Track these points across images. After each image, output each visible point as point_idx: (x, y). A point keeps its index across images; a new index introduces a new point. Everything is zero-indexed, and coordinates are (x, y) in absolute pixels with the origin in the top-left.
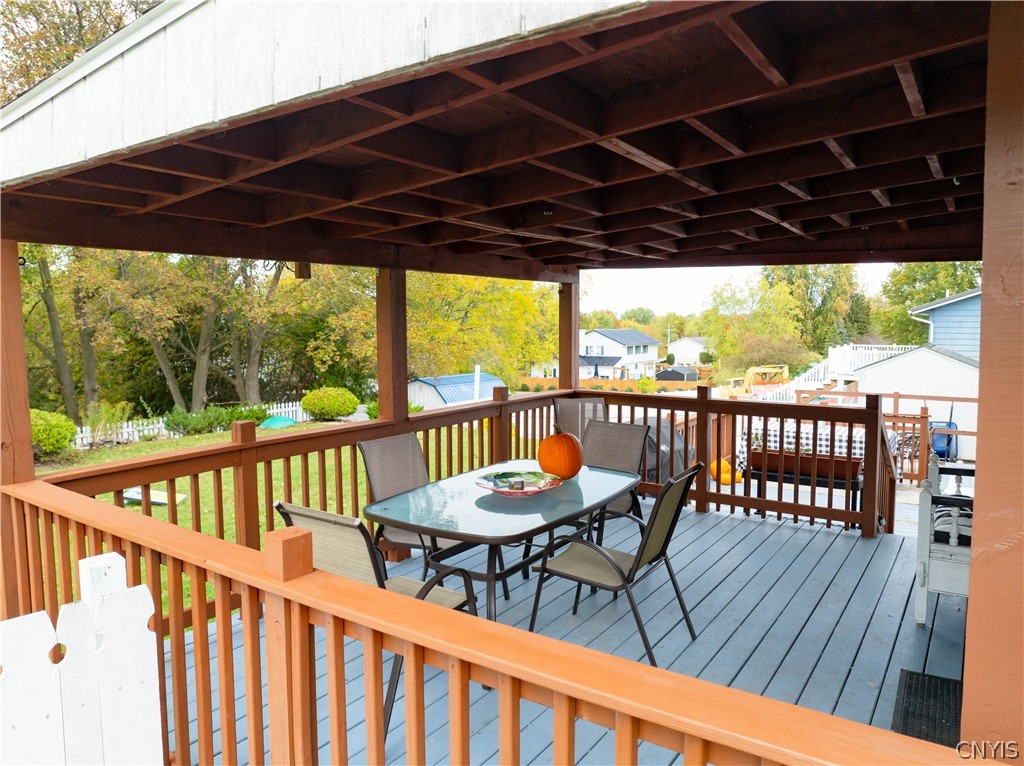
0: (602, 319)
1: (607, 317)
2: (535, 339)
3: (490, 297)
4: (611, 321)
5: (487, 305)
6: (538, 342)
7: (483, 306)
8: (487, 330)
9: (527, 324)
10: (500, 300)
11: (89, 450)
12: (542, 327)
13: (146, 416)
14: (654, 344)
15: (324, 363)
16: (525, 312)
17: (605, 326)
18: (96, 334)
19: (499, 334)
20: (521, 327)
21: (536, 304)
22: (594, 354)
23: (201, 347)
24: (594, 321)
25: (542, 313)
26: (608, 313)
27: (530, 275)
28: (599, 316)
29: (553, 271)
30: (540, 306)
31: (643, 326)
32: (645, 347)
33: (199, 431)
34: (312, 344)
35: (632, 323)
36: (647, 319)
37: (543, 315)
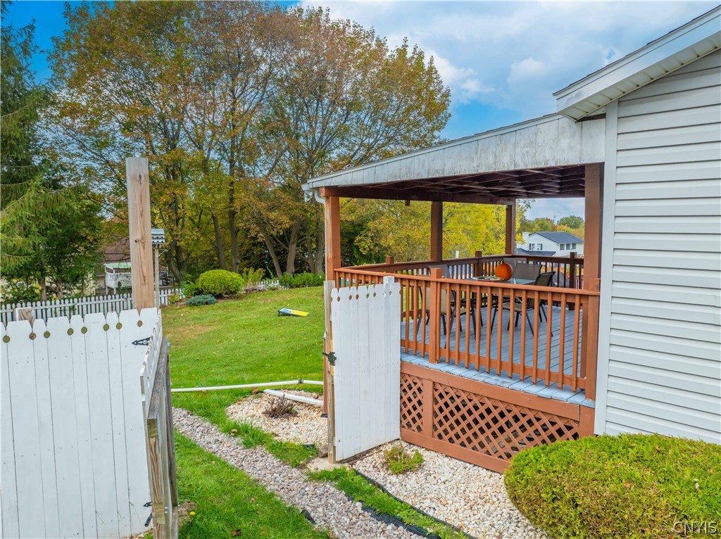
0: (542, 224)
1: (546, 223)
2: (493, 238)
3: (462, 210)
4: (550, 226)
5: (460, 215)
6: (495, 240)
7: (457, 216)
8: (460, 231)
9: (487, 228)
10: (469, 211)
11: (246, 293)
12: (498, 230)
13: (270, 278)
14: (580, 243)
15: (365, 249)
16: (486, 219)
17: (544, 230)
18: (250, 231)
19: (468, 234)
20: (483, 229)
21: (494, 214)
22: (535, 250)
23: (292, 240)
24: (536, 225)
25: (498, 220)
26: (548, 220)
27: (492, 202)
28: (540, 222)
29: (503, 200)
30: (496, 215)
31: (573, 230)
32: (574, 245)
33: (298, 286)
34: (358, 238)
35: (565, 228)
36: (578, 225)
37: (498, 221)
